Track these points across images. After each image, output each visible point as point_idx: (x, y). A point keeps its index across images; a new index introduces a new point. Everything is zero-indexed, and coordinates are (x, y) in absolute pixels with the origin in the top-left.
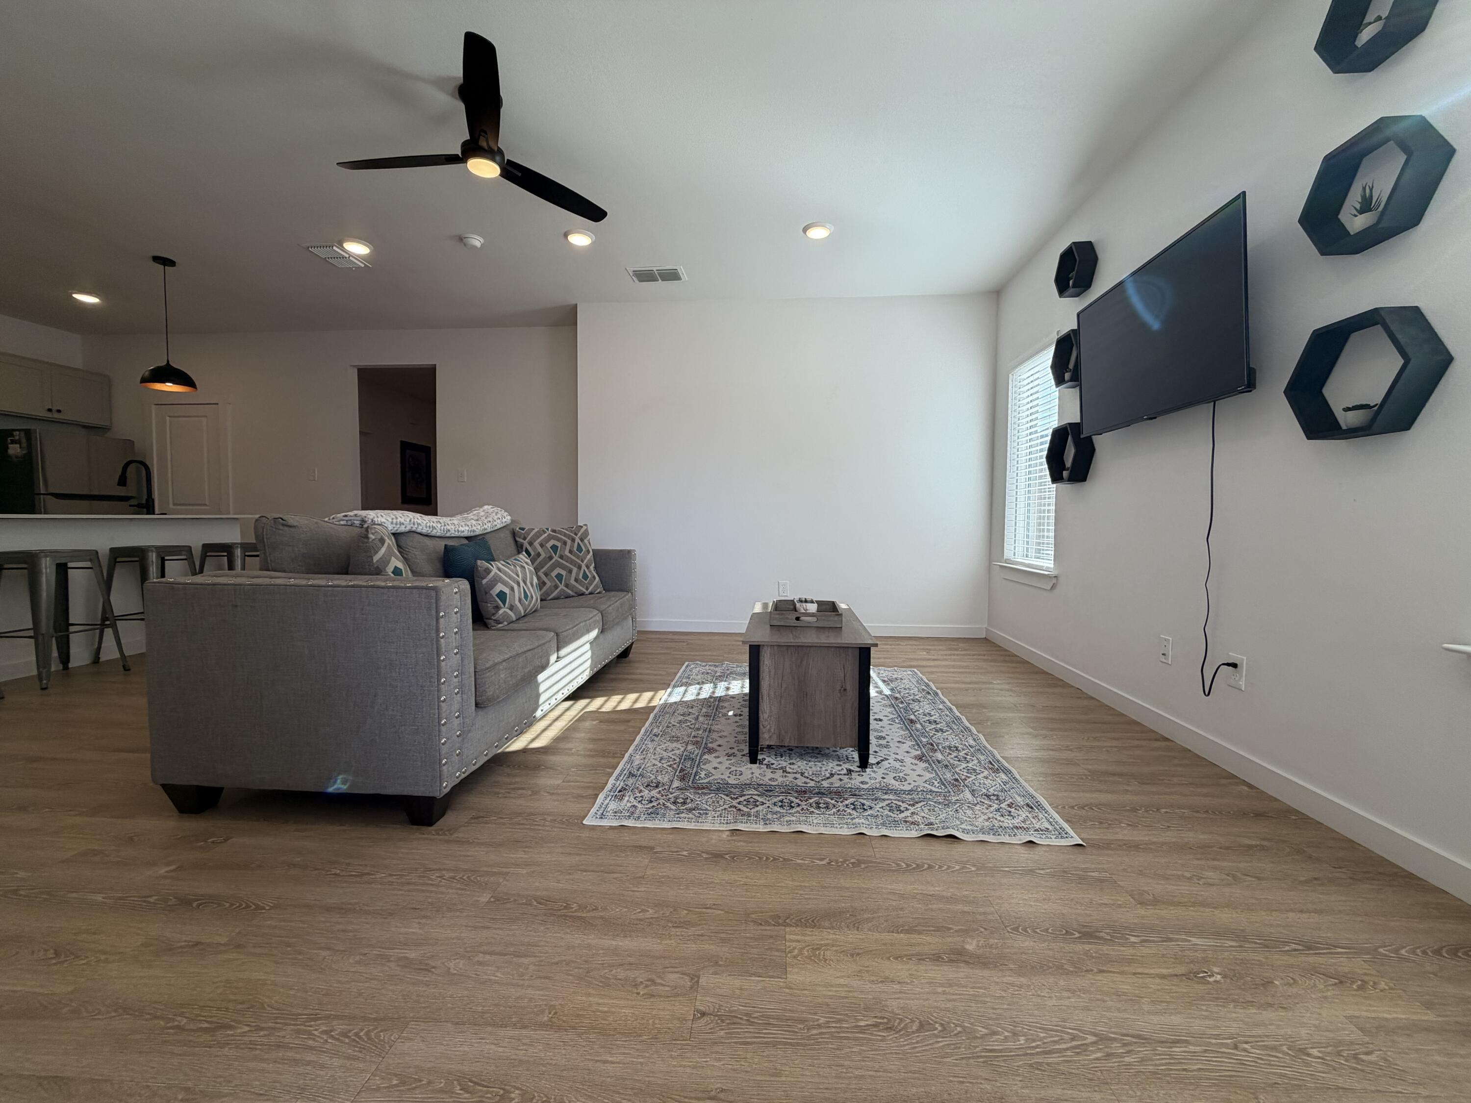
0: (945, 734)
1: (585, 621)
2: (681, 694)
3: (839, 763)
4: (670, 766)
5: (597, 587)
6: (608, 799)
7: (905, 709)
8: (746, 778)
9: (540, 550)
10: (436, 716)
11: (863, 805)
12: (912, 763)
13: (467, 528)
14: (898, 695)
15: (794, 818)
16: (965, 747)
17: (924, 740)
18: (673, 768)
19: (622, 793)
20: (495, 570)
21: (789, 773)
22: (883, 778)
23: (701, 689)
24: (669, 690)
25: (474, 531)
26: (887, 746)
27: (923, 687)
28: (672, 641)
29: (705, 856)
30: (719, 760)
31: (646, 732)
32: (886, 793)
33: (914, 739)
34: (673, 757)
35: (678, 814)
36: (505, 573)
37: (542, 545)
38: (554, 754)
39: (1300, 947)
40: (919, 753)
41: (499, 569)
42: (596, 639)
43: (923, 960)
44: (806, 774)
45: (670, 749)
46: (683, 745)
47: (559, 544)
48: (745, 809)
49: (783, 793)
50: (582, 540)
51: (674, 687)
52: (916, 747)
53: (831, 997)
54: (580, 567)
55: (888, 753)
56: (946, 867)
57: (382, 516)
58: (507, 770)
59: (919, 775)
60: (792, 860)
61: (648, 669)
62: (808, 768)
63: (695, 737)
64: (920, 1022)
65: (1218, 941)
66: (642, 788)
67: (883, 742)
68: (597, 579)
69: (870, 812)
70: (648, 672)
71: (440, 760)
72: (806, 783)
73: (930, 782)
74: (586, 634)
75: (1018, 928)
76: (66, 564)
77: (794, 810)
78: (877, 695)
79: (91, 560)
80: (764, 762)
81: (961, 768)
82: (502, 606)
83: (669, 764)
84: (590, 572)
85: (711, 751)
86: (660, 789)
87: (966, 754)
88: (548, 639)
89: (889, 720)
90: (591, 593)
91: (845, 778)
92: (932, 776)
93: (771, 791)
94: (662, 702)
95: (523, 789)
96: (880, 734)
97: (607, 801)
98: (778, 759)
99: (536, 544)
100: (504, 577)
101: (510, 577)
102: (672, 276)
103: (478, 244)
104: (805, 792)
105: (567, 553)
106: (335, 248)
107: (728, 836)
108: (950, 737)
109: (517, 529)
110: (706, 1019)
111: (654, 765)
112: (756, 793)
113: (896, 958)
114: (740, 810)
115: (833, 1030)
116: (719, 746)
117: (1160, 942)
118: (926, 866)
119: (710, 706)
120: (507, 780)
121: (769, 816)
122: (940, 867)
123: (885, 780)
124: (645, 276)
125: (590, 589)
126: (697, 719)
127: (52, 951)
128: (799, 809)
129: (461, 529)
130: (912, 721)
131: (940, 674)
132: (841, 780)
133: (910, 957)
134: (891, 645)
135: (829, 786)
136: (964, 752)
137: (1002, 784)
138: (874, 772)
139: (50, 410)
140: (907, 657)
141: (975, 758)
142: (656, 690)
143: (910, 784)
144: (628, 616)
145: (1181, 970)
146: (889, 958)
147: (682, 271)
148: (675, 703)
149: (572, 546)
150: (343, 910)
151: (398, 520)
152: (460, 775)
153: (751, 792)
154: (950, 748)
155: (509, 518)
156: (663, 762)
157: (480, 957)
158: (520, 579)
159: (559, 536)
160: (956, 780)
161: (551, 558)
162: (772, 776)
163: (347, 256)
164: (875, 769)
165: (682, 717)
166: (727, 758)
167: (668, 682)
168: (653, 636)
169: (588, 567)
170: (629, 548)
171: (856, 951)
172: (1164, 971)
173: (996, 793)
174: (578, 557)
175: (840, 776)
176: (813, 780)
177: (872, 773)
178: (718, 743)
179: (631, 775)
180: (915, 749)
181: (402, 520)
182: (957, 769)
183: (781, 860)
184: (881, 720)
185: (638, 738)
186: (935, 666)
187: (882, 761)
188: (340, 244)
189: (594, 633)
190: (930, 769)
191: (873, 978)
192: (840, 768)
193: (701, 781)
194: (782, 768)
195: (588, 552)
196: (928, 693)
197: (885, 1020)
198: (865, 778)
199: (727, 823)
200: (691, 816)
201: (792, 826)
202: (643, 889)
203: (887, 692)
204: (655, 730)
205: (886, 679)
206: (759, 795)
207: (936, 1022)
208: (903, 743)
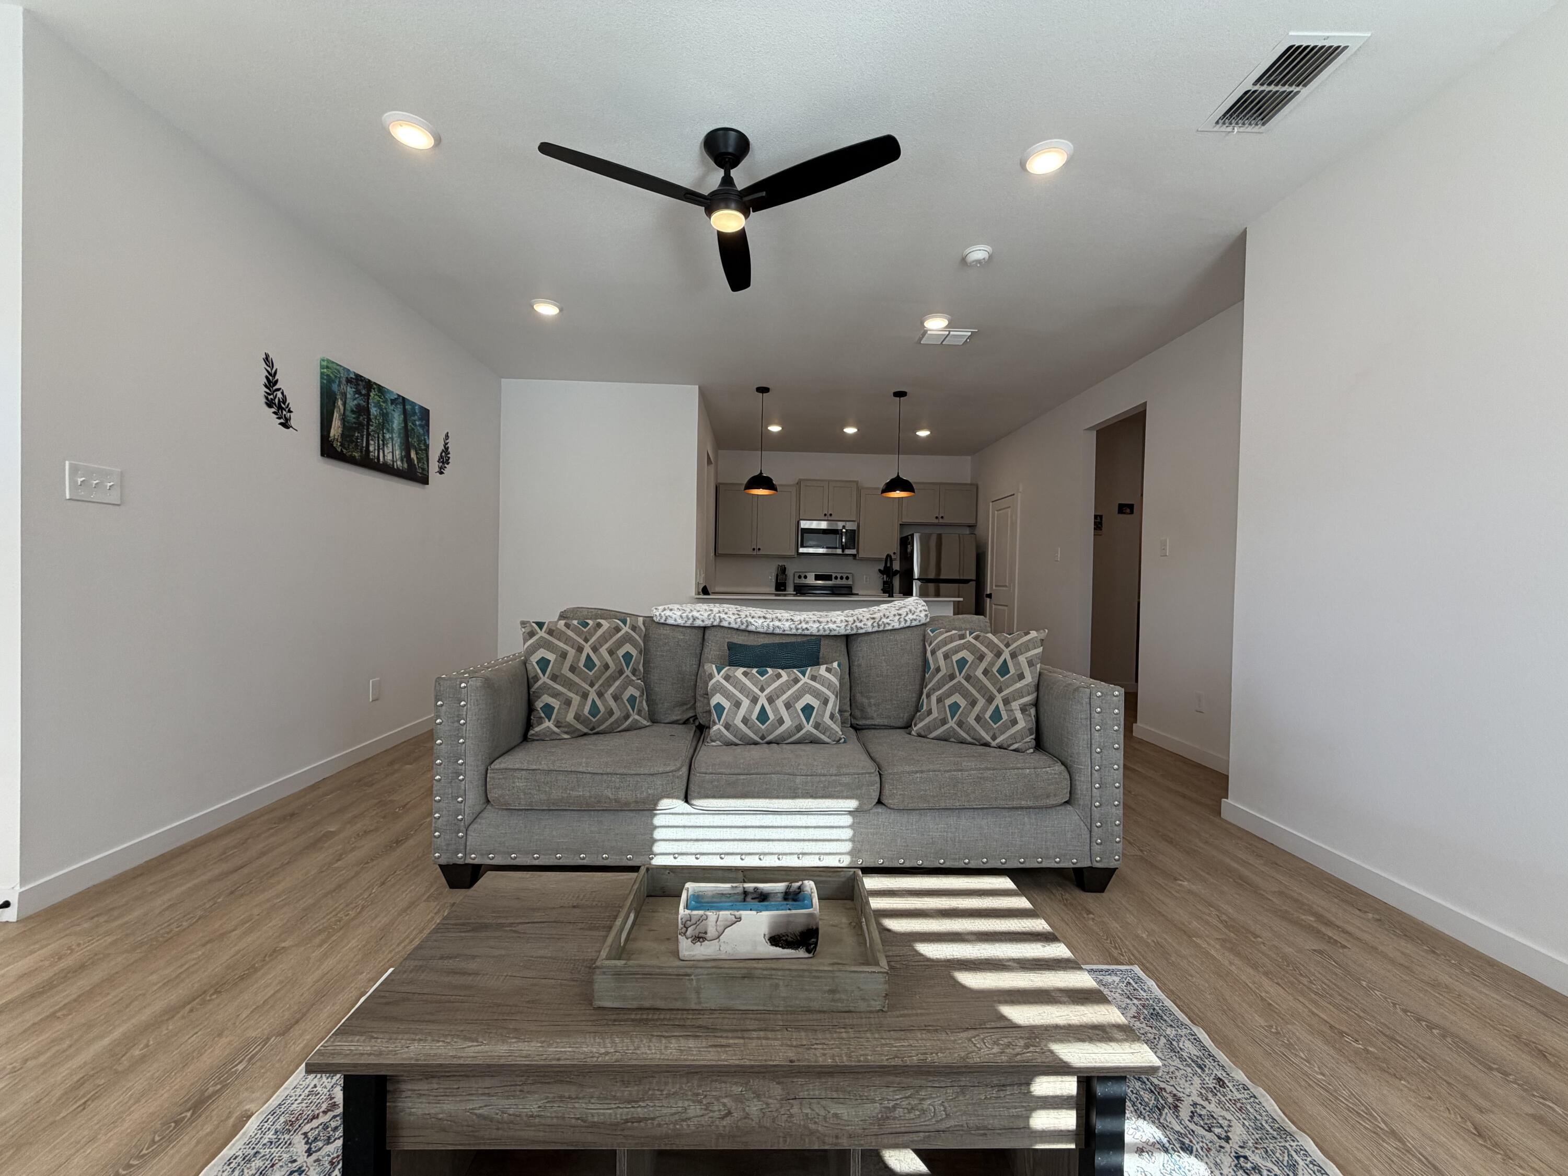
5: (1014, 738)
9: (942, 663)
20: (718, 678)
36: (738, 684)
41: (727, 677)
42: (860, 812)
47: (970, 658)
54: (990, 700)
68: (1021, 725)
82: (717, 721)
84: (1008, 710)
90: (1000, 747)
99: (940, 654)
101: (743, 689)
103: (983, 255)
105: (979, 673)
109: (929, 630)
125: (998, 741)
139: (937, 518)
149: (992, 664)
152: (463, 858)
155: (925, 614)
158: (762, 695)
163: (946, 333)
169: (1007, 702)
174: (995, 682)
189: (848, 803)
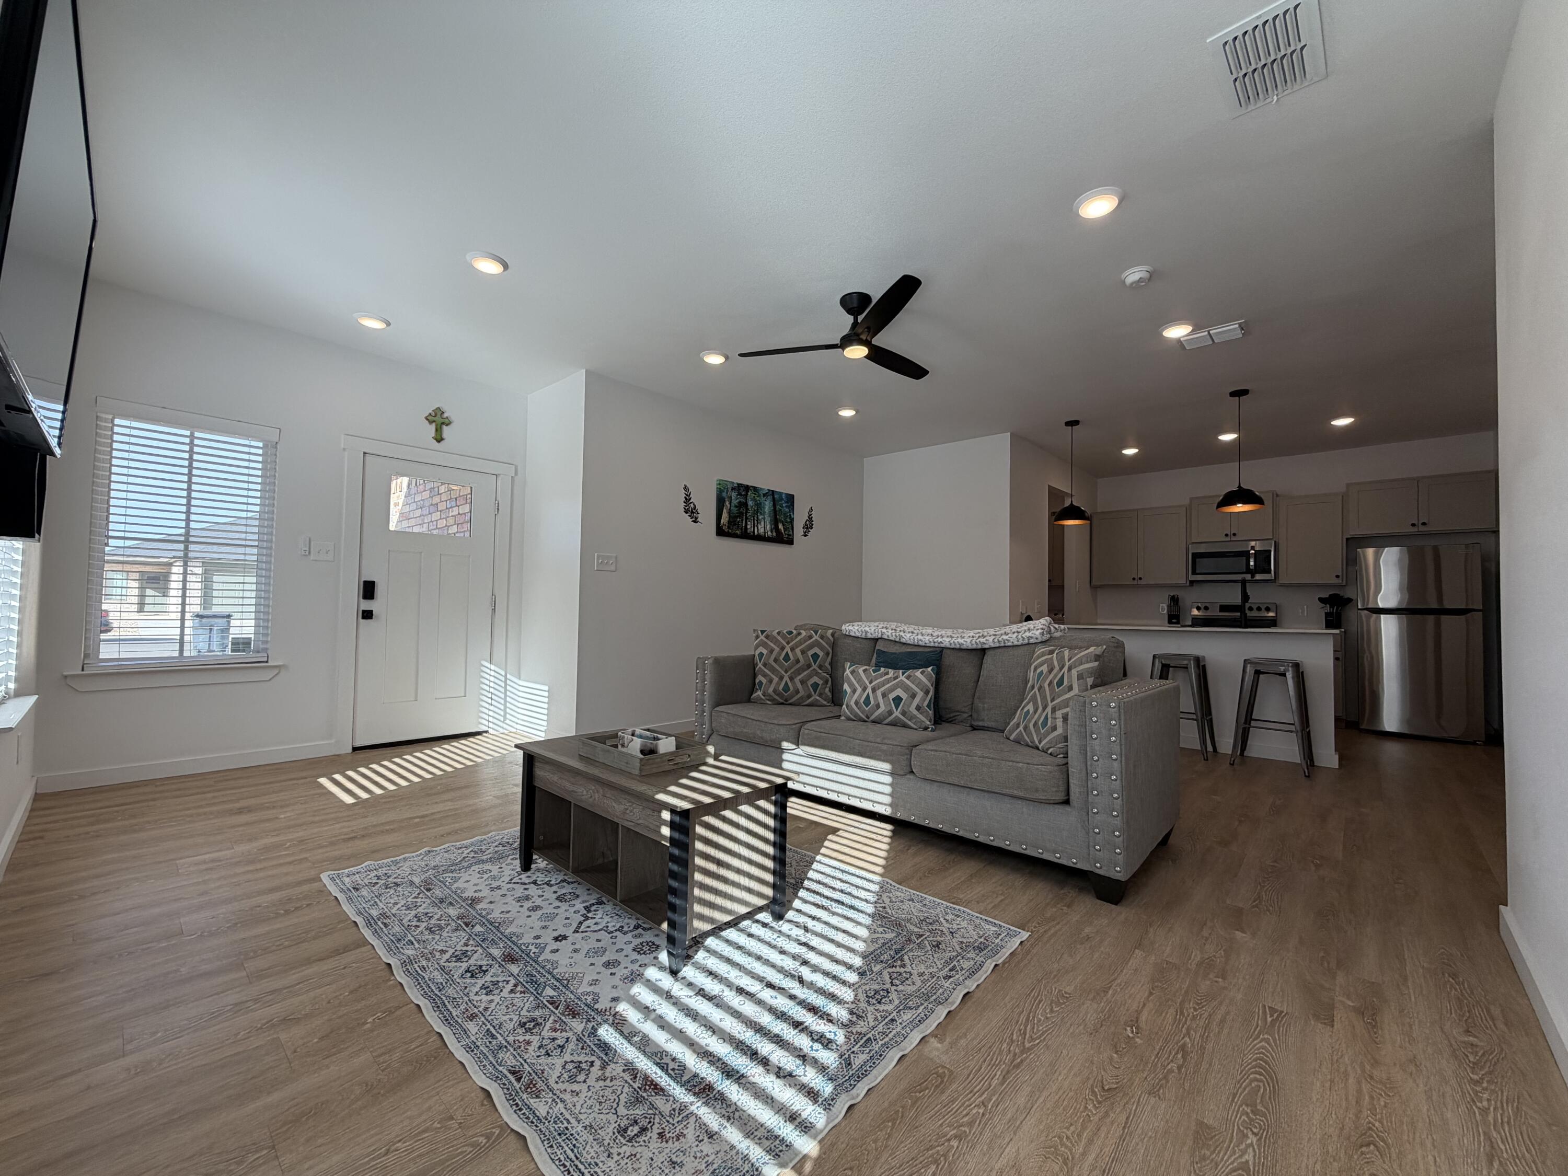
12: (481, 891)
20: (848, 672)
22: (501, 868)
26: (519, 899)
33: (492, 925)
40: (478, 907)
52: (484, 913)
54: (1046, 706)
55: (512, 893)
59: (468, 881)
67: (527, 904)
73: (456, 880)
81: (424, 906)
87: (417, 927)
89: (545, 944)
92: (455, 886)
96: (539, 913)
123: (499, 866)
125: (1042, 744)
136: (420, 929)
137: (379, 902)
141: (406, 925)
143: (475, 871)
154: (441, 928)
160: (429, 890)
173: (388, 890)
180: (484, 910)
182: (429, 901)
184: (557, 938)
190: (459, 891)
208: (502, 912)
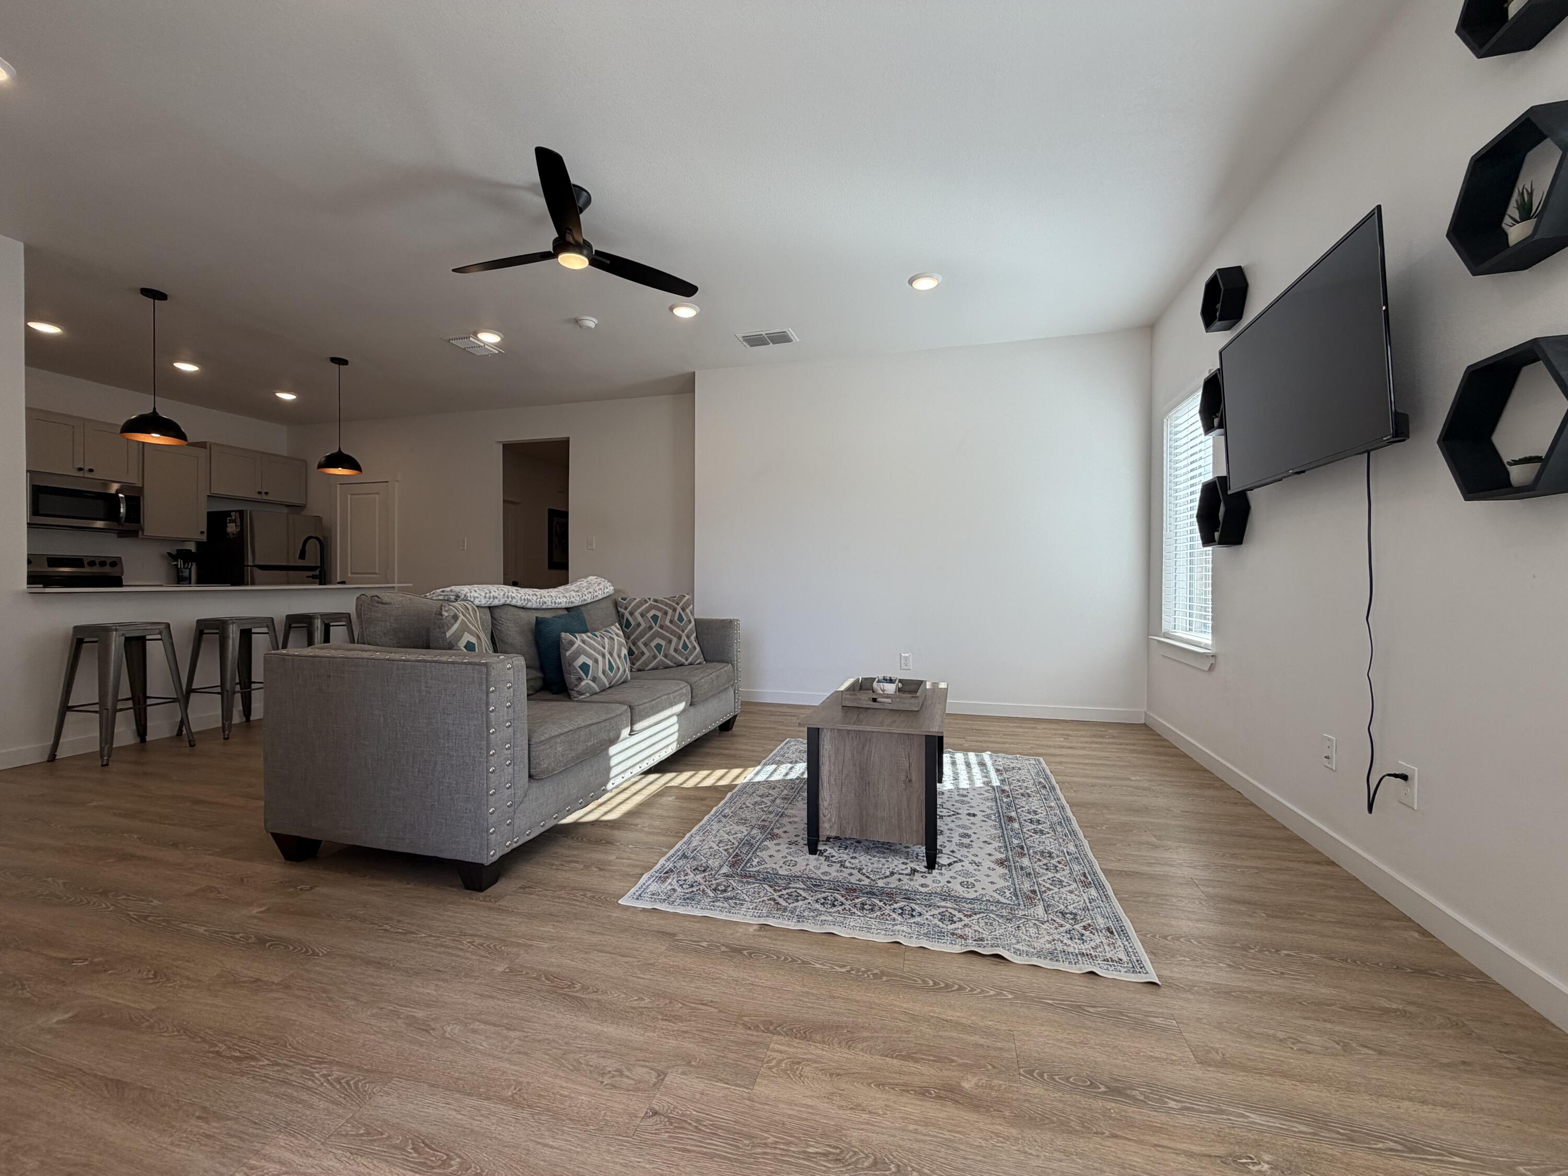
0: (1044, 837)
1: (669, 694)
2: (769, 773)
3: (906, 861)
4: (726, 850)
5: (697, 657)
6: (652, 880)
7: (1009, 805)
8: (796, 870)
9: (640, 619)
10: (485, 786)
11: (913, 910)
12: (989, 868)
13: (565, 600)
14: (1006, 788)
15: (830, 918)
16: (1061, 854)
17: (1015, 841)
18: (728, 853)
19: (667, 875)
20: (578, 643)
21: (847, 868)
22: (949, 882)
23: (791, 768)
24: (759, 767)
25: (572, 602)
26: (968, 846)
27: (1042, 780)
28: (784, 714)
29: (723, 949)
30: (778, 848)
31: (716, 812)
32: (944, 900)
33: (1004, 840)
34: (733, 841)
35: (714, 902)
36: (590, 646)
37: (642, 615)
38: (619, 829)
39: (1399, 1147)
40: (1003, 856)
41: (583, 642)
42: (684, 711)
43: (908, 1091)
44: (864, 871)
45: (733, 832)
46: (749, 829)
47: (659, 614)
48: (784, 903)
49: (831, 889)
50: (683, 610)
51: (765, 764)
52: (1002, 850)
53: (790, 1116)
54: (680, 638)
55: (967, 854)
56: (979, 990)
57: (475, 591)
58: (570, 842)
59: (992, 883)
60: (810, 964)
61: (746, 744)
62: (869, 864)
63: (763, 821)
64: (876, 1159)
65: (1286, 1123)
66: (689, 871)
67: (966, 841)
68: (698, 649)
69: (917, 919)
70: (744, 747)
71: (488, 830)
72: (860, 880)
73: (1001, 892)
74: (669, 707)
75: (1033, 1071)
76: (250, 630)
77: (835, 909)
78: (982, 785)
79: (267, 627)
80: (825, 854)
81: (1045, 878)
82: (585, 677)
83: (726, 848)
84: (691, 642)
85: (773, 836)
86: (706, 874)
87: (1059, 862)
88: (619, 712)
89: (984, 816)
90: (690, 664)
91: (905, 879)
92: (1006, 884)
93: (819, 886)
94: (746, 780)
95: (577, 862)
96: (966, 832)
97: (649, 882)
98: (841, 851)
99: (637, 614)
100: (588, 649)
101: (595, 649)
102: (782, 338)
103: (592, 325)
104: (855, 891)
105: (667, 623)
106: (471, 339)
107: (755, 930)
108: (1047, 842)
109: (620, 599)
110: (656, 1118)
111: (711, 848)
112: (803, 886)
113: (878, 1086)
114: (778, 903)
115: (778, 1152)
116: (785, 832)
117: (1206, 1112)
118: (956, 987)
119: (793, 788)
120: (565, 852)
121: (806, 914)
122: (972, 990)
123: (949, 885)
124: (755, 341)
125: (690, 660)
126: (773, 801)
127: (153, 972)
128: (840, 908)
129: (558, 600)
130: (1011, 819)
131: (1069, 765)
132: (900, 880)
133: (893, 1086)
134: (1024, 728)
135: (884, 885)
136: (1058, 859)
137: (1087, 901)
138: (941, 874)
139: (260, 493)
140: (1038, 742)
141: (1068, 868)
142: (745, 767)
143: (976, 891)
144: (728, 687)
145: (1220, 1150)
146: (869, 1084)
147: (791, 333)
148: (759, 782)
149: (673, 616)
150: (380, 964)
151: (492, 595)
152: (510, 845)
153: (798, 886)
154: (1042, 853)
155: (612, 588)
156: (721, 845)
157: (476, 1025)
158: (606, 651)
159: (661, 605)
160: (1034, 892)
161: (651, 628)
162: (827, 869)
163: (482, 345)
164: (943, 871)
165: (759, 798)
166: (788, 846)
167: (759, 759)
168: (766, 708)
169: (688, 637)
170: (732, 618)
171: (838, 1071)
172: (1196, 1149)
173: (1074, 911)
174: (679, 627)
175: (901, 876)
176: (868, 877)
177: (938, 876)
178: (784, 829)
179: (684, 856)
180: (1000, 852)
181: (496, 595)
182: (1039, 879)
183: (800, 962)
184: (974, 815)
185: (706, 818)
186: (1066, 756)
187: (955, 862)
188: (475, 334)
189: (681, 707)
190: (1007, 877)
191: (844, 1103)
192: (904, 867)
193: (751, 869)
194: (841, 862)
195: (690, 621)
196: (1044, 787)
197: (838, 1151)
198: (929, 880)
199: (759, 917)
200: (726, 905)
201: (826, 926)
202: (649, 977)
203: (996, 782)
204: (726, 811)
205: (1001, 768)
206: (804, 889)
207: (892, 1162)
208: (989, 844)
